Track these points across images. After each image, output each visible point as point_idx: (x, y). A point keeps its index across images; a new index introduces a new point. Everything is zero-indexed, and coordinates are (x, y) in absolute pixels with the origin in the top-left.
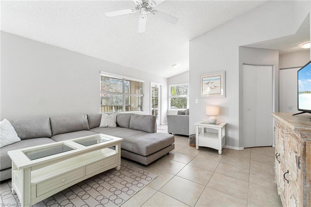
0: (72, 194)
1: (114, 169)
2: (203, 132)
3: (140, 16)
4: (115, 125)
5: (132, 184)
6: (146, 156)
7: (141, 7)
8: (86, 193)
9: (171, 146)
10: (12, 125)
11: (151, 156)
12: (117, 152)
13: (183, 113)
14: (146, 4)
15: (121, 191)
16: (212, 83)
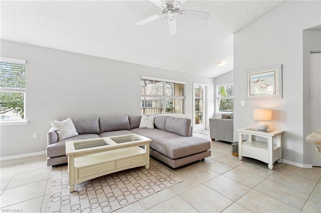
0: (105, 182)
1: (143, 167)
2: (250, 140)
3: (169, 19)
4: (153, 127)
5: (155, 183)
6: (174, 159)
7: (167, 10)
8: (115, 184)
9: (206, 152)
10: (73, 123)
11: (180, 160)
12: (146, 152)
13: (229, 117)
14: (171, 6)
15: (144, 188)
16: (263, 80)
